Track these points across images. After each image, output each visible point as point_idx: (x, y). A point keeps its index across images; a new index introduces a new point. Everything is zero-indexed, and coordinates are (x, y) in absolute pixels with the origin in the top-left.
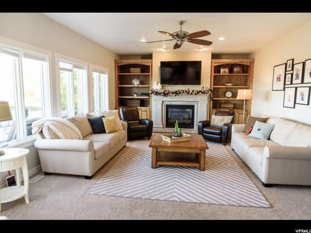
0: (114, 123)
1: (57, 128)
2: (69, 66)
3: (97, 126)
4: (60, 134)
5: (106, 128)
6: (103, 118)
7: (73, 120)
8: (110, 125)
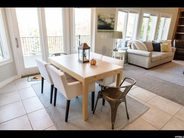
0: (167, 47)
1: (137, 45)
2: (148, 15)
3: (156, 47)
4: (138, 48)
5: (161, 49)
6: (161, 44)
7: (145, 43)
8: (164, 48)
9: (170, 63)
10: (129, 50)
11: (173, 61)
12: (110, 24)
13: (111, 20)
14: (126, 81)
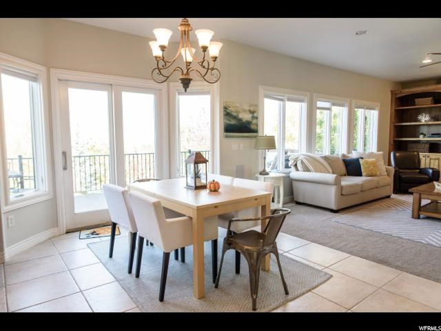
0: (374, 166)
1: (309, 162)
2: (327, 105)
3: (352, 167)
4: (311, 168)
5: (363, 170)
6: (360, 160)
7: (326, 158)
8: (369, 167)
9: (388, 199)
10: (294, 174)
11: (393, 196)
12: (249, 123)
13: (251, 115)
14: (283, 232)
